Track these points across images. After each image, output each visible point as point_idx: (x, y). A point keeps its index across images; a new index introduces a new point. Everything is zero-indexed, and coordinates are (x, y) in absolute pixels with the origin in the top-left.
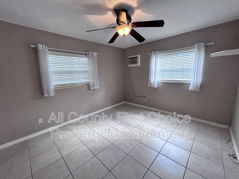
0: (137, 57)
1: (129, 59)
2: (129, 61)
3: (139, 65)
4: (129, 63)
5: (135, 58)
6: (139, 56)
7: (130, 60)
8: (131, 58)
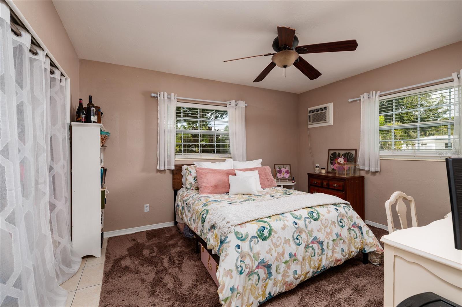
1: (310, 112)
2: (310, 116)
3: (331, 122)
4: (310, 121)
5: (321, 109)
6: (330, 106)
7: (311, 114)
8: (313, 111)
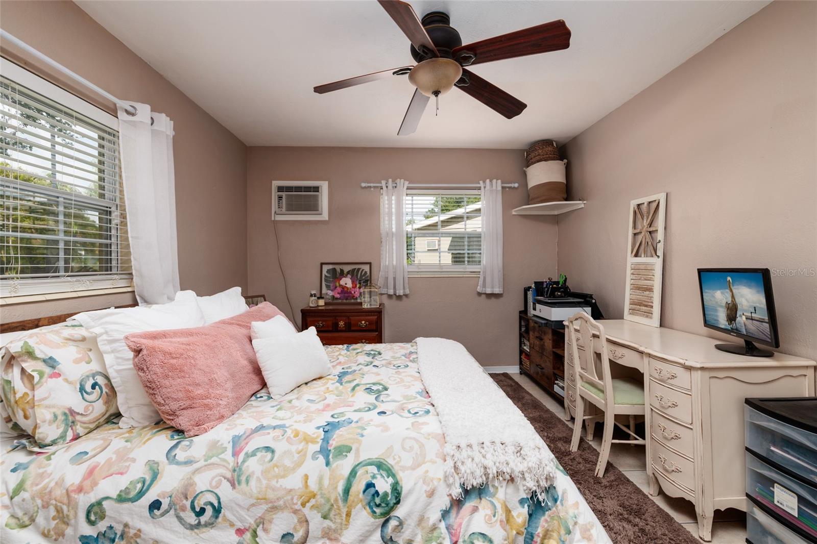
0: (316, 189)
1: (281, 189)
2: (282, 197)
3: (325, 216)
4: (282, 208)
5: (308, 189)
6: (324, 186)
7: (283, 194)
8: (289, 189)
